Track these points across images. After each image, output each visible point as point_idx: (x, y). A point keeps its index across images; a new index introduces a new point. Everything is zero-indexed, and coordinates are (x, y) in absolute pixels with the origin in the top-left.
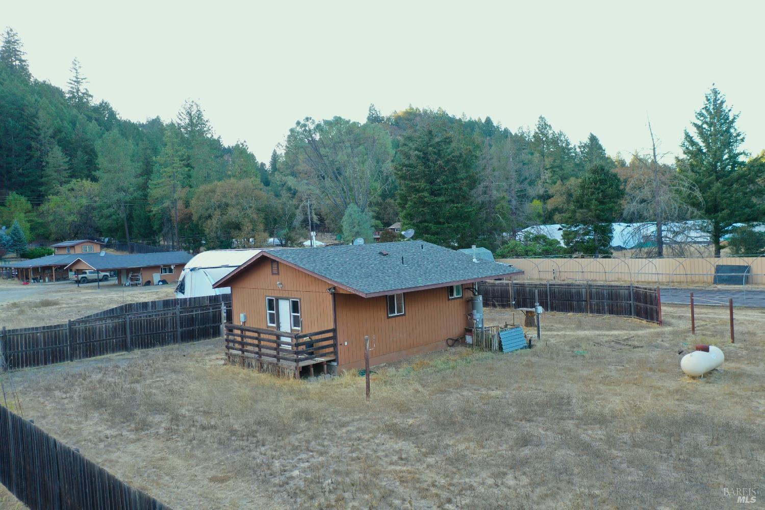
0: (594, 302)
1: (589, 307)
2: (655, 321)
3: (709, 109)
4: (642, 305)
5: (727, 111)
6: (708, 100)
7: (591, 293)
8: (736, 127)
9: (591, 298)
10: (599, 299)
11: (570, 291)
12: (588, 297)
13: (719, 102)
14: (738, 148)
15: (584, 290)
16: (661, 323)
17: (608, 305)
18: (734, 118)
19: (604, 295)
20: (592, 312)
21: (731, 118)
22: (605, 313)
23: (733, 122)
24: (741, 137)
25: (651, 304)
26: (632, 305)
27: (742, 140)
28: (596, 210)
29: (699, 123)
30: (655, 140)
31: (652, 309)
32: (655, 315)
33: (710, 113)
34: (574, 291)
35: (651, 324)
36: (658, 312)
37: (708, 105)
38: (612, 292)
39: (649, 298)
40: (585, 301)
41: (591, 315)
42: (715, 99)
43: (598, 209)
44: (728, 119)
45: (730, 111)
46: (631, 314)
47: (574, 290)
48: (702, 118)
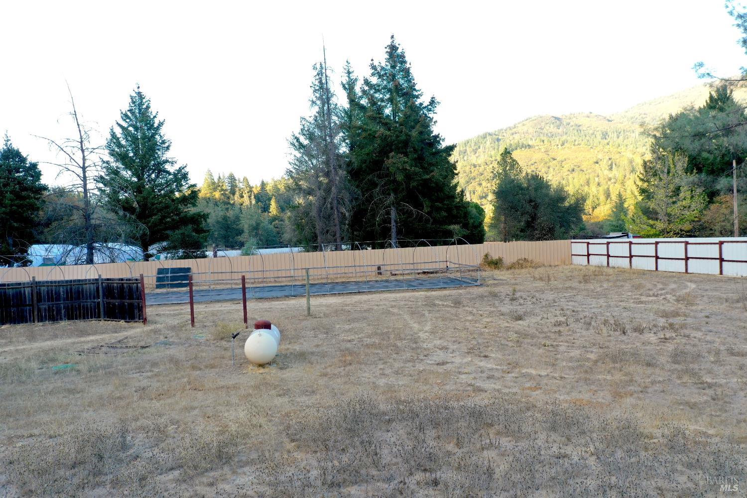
0: (44, 306)
1: (36, 313)
2: (137, 320)
3: (134, 112)
4: (117, 302)
5: (152, 117)
6: (134, 102)
7: (39, 294)
8: (162, 134)
9: (39, 300)
10: (52, 301)
11: (5, 293)
12: (35, 298)
13: (144, 107)
14: (164, 156)
15: (27, 290)
16: (145, 321)
17: (66, 308)
18: (159, 125)
19: (60, 294)
20: (41, 320)
21: (156, 125)
22: (61, 319)
23: (158, 128)
24: (166, 145)
25: (131, 297)
26: (101, 303)
27: (168, 148)
28: (11, 205)
29: (125, 125)
30: (83, 133)
31: (131, 305)
32: (136, 311)
33: (136, 117)
34: (11, 292)
35: (132, 324)
36: (141, 309)
37: (133, 108)
38: (71, 289)
39: (126, 290)
40: (29, 305)
41: (41, 324)
42: (141, 102)
43: (14, 205)
44: (153, 125)
45: (155, 117)
46: (99, 317)
47: (11, 290)
48: (128, 120)
